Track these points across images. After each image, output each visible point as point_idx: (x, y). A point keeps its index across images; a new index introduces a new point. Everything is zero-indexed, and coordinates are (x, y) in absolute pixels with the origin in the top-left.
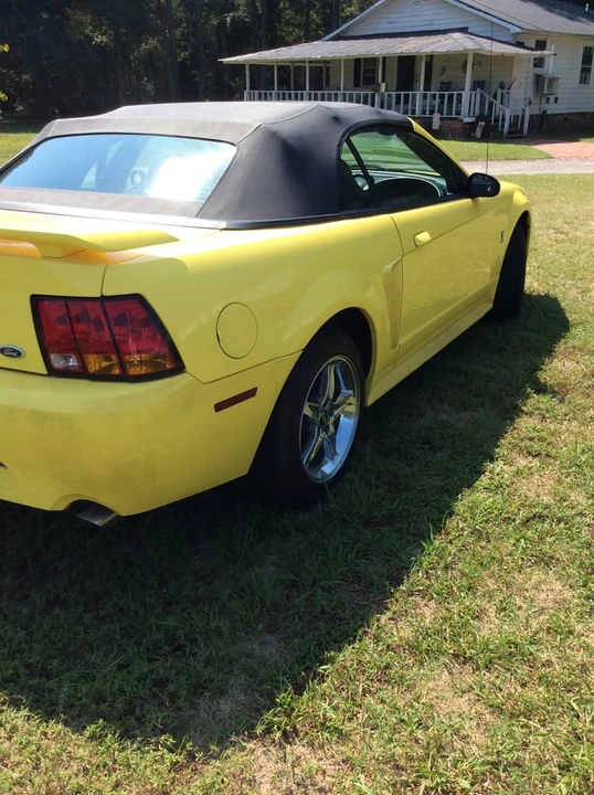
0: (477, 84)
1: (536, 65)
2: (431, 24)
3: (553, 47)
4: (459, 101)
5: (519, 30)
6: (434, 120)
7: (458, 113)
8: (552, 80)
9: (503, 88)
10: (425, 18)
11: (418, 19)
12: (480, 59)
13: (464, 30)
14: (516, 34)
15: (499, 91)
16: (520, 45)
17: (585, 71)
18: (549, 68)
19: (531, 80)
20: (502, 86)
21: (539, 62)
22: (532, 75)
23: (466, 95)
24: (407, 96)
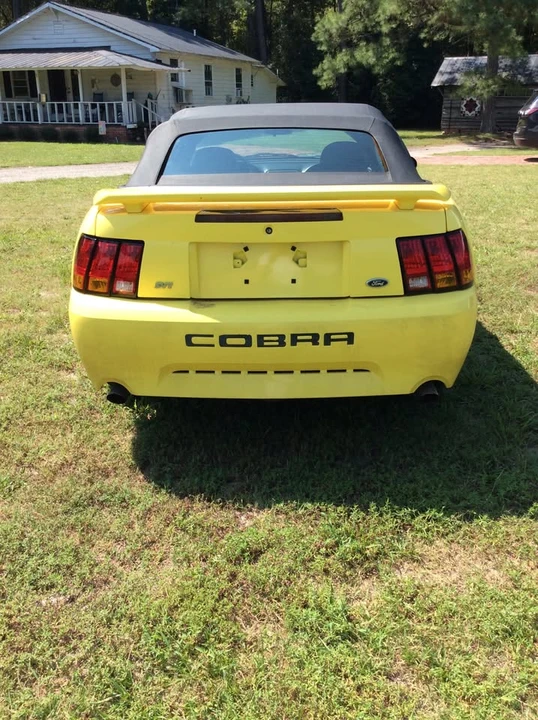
0: (130, 96)
1: (172, 80)
2: (74, 42)
3: (183, 64)
4: (119, 110)
5: (158, 50)
6: (100, 127)
7: (120, 120)
8: (188, 92)
9: (151, 99)
10: (67, 36)
11: (63, 36)
12: (131, 73)
13: (107, 48)
14: (155, 53)
15: (149, 100)
16: (159, 62)
17: (208, 84)
18: (183, 83)
19: (171, 92)
20: (150, 96)
21: (175, 77)
22: (171, 88)
23: (124, 104)
24: (60, 106)
